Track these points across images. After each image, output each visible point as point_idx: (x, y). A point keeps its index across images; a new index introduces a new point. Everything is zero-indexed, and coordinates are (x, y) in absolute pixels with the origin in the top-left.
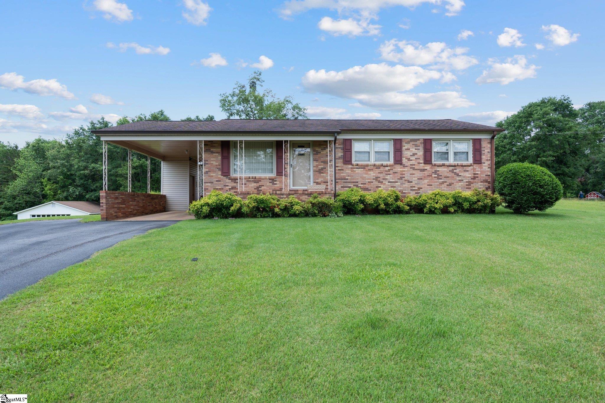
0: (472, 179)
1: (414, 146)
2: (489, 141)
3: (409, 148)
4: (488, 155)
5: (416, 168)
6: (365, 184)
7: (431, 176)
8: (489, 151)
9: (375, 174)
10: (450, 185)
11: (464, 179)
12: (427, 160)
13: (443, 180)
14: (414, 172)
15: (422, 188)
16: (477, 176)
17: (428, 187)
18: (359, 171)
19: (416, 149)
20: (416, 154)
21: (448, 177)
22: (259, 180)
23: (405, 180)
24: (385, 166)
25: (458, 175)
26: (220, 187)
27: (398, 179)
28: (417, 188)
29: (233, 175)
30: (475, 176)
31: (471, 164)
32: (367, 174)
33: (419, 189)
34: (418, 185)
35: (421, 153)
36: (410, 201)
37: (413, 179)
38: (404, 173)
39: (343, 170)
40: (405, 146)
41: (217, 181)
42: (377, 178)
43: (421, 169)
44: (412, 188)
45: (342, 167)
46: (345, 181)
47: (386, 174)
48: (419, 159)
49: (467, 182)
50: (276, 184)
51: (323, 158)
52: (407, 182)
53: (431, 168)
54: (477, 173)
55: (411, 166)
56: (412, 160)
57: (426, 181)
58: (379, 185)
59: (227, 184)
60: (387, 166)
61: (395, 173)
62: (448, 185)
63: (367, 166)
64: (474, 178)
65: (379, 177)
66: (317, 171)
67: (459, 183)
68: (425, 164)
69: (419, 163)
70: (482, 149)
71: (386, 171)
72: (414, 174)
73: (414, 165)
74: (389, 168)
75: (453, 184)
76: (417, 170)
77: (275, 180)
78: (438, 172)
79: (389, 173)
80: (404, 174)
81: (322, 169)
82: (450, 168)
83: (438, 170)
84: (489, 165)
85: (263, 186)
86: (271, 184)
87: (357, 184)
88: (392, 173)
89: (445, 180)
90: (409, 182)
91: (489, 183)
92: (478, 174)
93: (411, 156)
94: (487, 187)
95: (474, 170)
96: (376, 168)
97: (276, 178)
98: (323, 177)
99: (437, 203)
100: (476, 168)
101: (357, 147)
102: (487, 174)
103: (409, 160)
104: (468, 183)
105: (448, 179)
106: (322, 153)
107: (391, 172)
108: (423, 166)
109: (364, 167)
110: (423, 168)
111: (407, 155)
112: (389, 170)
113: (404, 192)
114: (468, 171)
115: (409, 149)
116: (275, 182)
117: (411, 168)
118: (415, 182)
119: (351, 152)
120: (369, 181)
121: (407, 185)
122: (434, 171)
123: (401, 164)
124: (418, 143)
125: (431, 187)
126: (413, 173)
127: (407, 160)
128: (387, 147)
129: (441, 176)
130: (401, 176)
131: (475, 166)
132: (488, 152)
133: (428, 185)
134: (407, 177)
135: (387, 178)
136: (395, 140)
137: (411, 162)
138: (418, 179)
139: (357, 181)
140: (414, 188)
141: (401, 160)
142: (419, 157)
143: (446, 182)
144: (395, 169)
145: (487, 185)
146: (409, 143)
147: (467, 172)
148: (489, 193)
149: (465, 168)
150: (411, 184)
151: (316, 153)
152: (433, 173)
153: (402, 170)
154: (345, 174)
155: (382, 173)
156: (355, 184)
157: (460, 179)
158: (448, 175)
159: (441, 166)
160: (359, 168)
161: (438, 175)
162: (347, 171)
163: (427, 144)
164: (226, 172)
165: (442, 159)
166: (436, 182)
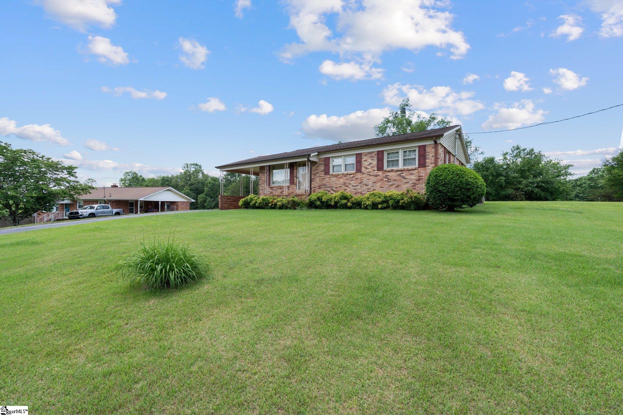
0: (416, 180)
1: (370, 157)
2: (433, 146)
4: (432, 159)
6: (337, 188)
7: (383, 180)
9: (343, 181)
10: (398, 186)
11: (409, 181)
12: (380, 167)
13: (392, 183)
14: (370, 177)
15: (375, 190)
16: (421, 178)
18: (334, 179)
19: (371, 160)
20: (372, 163)
21: (396, 180)
22: (282, 187)
23: (364, 184)
24: (350, 175)
25: (404, 178)
27: (359, 183)
29: (272, 185)
31: (417, 168)
32: (338, 181)
34: (373, 187)
35: (375, 162)
37: (369, 183)
38: (362, 179)
39: (324, 179)
40: (364, 158)
42: (344, 184)
43: (375, 175)
44: (368, 190)
45: (323, 177)
46: (325, 186)
47: (351, 180)
48: (374, 167)
49: (412, 183)
53: (383, 173)
54: (421, 175)
55: (368, 173)
56: (368, 169)
57: (379, 184)
59: (269, 191)
60: (351, 174)
61: (357, 179)
62: (396, 187)
63: (338, 175)
64: (419, 180)
65: (346, 183)
67: (406, 185)
68: (378, 170)
69: (374, 170)
70: (427, 154)
71: (351, 178)
72: (370, 179)
73: (370, 172)
74: (353, 176)
75: (400, 185)
76: (372, 175)
77: (289, 187)
78: (388, 177)
79: (352, 179)
80: (363, 180)
82: (398, 172)
83: (388, 174)
84: (433, 167)
85: (284, 191)
86: (287, 190)
89: (394, 182)
90: (366, 185)
92: (422, 176)
93: (368, 165)
95: (419, 173)
96: (344, 176)
100: (420, 171)
101: (333, 162)
103: (366, 168)
104: (413, 185)
107: (354, 178)
109: (336, 176)
110: (377, 174)
111: (365, 165)
112: (353, 177)
114: (413, 174)
115: (366, 160)
116: (289, 189)
117: (368, 175)
118: (370, 185)
119: (329, 166)
120: (340, 185)
121: (365, 187)
122: (385, 176)
123: (361, 172)
124: (374, 154)
125: (383, 188)
128: (352, 160)
129: (391, 179)
130: (361, 181)
131: (420, 169)
132: (433, 156)
133: (380, 187)
134: (365, 181)
135: (351, 183)
136: (357, 154)
137: (368, 170)
138: (373, 183)
139: (332, 186)
140: (370, 190)
141: (361, 169)
143: (394, 184)
144: (357, 176)
146: (367, 156)
149: (410, 171)
150: (368, 187)
152: (384, 177)
153: (361, 176)
154: (325, 182)
155: (348, 179)
156: (331, 188)
157: (407, 181)
158: (396, 178)
159: (391, 171)
160: (334, 177)
161: (388, 179)
162: (327, 180)
163: (380, 154)
164: (269, 183)
165: (394, 166)
166: (387, 185)
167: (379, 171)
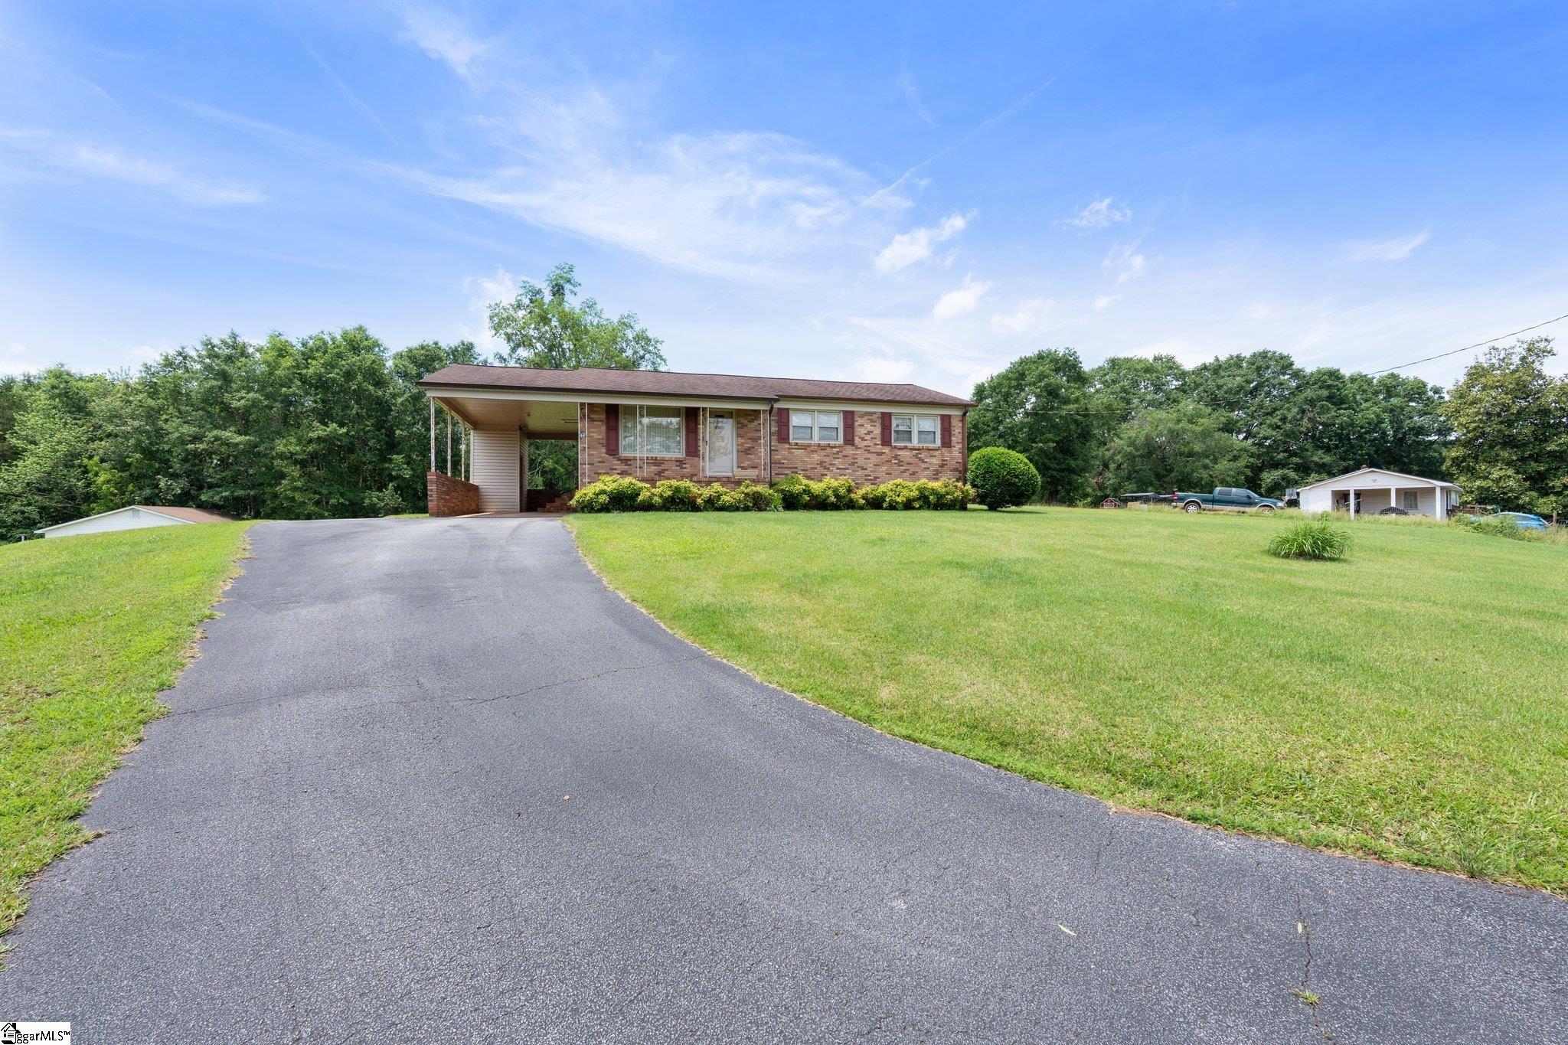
0: (940, 465)
1: (869, 421)
2: (960, 419)
3: (863, 423)
4: (959, 437)
6: (806, 470)
7: (890, 461)
8: (960, 431)
9: (819, 458)
10: (914, 473)
11: (930, 465)
12: (886, 440)
13: (905, 466)
14: (869, 456)
15: (878, 475)
16: (946, 462)
17: (886, 474)
18: (798, 453)
19: (871, 425)
20: (872, 432)
21: (911, 464)
22: (662, 461)
23: (858, 467)
24: (832, 447)
25: (923, 461)
26: (604, 471)
27: (849, 465)
28: (873, 478)
29: (624, 453)
30: (944, 462)
31: (939, 447)
32: (809, 457)
33: (876, 478)
34: (874, 472)
35: (877, 431)
36: (867, 494)
37: (868, 465)
38: (856, 456)
39: (777, 451)
40: (859, 421)
41: (599, 462)
42: (821, 463)
43: (878, 452)
44: (866, 477)
45: (777, 446)
46: (780, 466)
47: (834, 458)
48: (876, 438)
49: (933, 469)
50: (686, 468)
51: (749, 432)
52: (861, 469)
53: (890, 451)
54: (946, 458)
55: (866, 448)
56: (866, 440)
57: (884, 468)
58: (825, 471)
59: (614, 467)
60: (835, 447)
61: (845, 456)
62: (911, 474)
63: (810, 446)
64: (942, 466)
65: (825, 462)
66: (743, 451)
67: (925, 472)
68: (883, 445)
69: (875, 444)
70: (952, 428)
71: (834, 454)
72: (869, 459)
73: (869, 446)
74: (838, 450)
75: (917, 472)
76: (872, 452)
77: (683, 461)
78: (899, 457)
79: (837, 456)
80: (857, 459)
81: (749, 448)
82: (913, 451)
83: (898, 453)
84: (960, 449)
85: (667, 470)
86: (679, 468)
87: (796, 469)
88: (842, 456)
89: (907, 467)
90: (863, 469)
91: (960, 472)
92: (947, 460)
93: (865, 434)
94: (958, 477)
95: (942, 455)
96: (821, 449)
97: (685, 459)
98: (748, 460)
99: (898, 496)
100: (944, 452)
101: (796, 420)
102: (957, 460)
103: (863, 439)
104: (934, 471)
105: (911, 466)
106: (749, 426)
107: (840, 455)
108: (881, 448)
109: (805, 447)
110: (881, 451)
111: (860, 433)
112: (838, 452)
113: (857, 481)
114: (935, 456)
115: (863, 425)
116: (684, 466)
117: (865, 450)
118: (870, 469)
119: (788, 426)
120: (813, 465)
121: (860, 473)
122: (893, 455)
123: (853, 445)
124: (874, 417)
125: (890, 474)
127: (860, 439)
128: (835, 421)
129: (903, 461)
130: (853, 460)
131: (943, 449)
132: (959, 433)
133: (886, 472)
134: (861, 462)
135: (834, 462)
136: (845, 413)
137: (865, 442)
138: (874, 465)
139: (796, 466)
140: (869, 477)
141: (853, 440)
142: (875, 436)
143: (908, 470)
144: (845, 452)
145: (957, 474)
146: (863, 417)
147: (934, 458)
148: (960, 484)
149: (931, 452)
150: (868, 472)
151: (740, 426)
152: (893, 457)
153: (854, 452)
154: (780, 457)
155: (829, 456)
156: (793, 469)
157: (926, 466)
158: (911, 461)
159: (903, 449)
160: (799, 449)
161: (900, 461)
162: (783, 452)
163: (886, 419)
164: (612, 448)
165: (903, 440)
166: (897, 470)
167: (884, 447)
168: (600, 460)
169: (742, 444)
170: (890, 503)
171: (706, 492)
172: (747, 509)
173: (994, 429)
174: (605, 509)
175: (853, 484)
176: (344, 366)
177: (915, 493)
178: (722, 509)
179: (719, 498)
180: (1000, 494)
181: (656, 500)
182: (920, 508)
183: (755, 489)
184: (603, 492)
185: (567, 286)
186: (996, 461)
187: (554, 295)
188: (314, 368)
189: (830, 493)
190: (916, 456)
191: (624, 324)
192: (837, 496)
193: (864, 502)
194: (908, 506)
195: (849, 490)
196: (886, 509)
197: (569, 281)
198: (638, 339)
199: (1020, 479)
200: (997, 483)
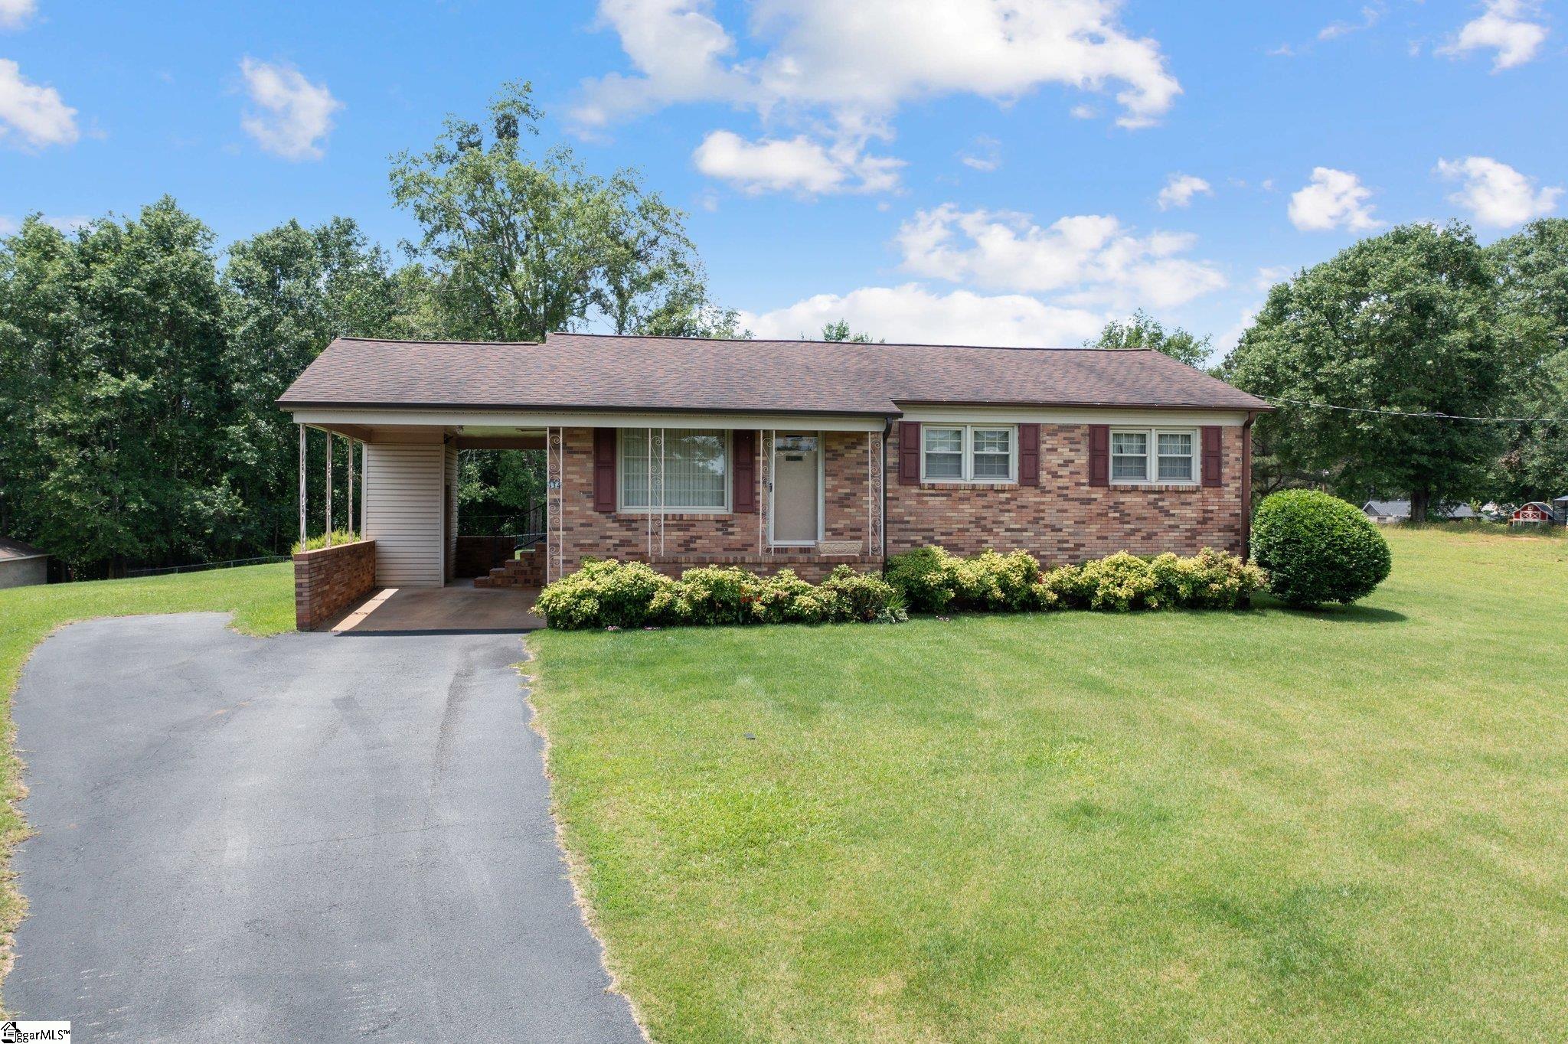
0: (1198, 523)
1: (1066, 442)
2: (1239, 433)
3: (1055, 446)
4: (1237, 467)
5: (1070, 496)
6: (951, 534)
7: (1106, 515)
8: (1239, 456)
9: (974, 511)
10: (1149, 537)
11: (1180, 523)
12: (1098, 477)
13: (1132, 527)
14: (1066, 505)
15: (1083, 545)
16: (1210, 515)
17: (1097, 541)
18: (935, 503)
19: (1071, 450)
20: (1073, 461)
21: (1145, 519)
22: (691, 523)
23: (1046, 526)
24: (997, 491)
25: (1167, 514)
26: (590, 541)
27: (1029, 522)
28: (1073, 546)
29: (624, 510)
30: (1206, 515)
31: (1198, 487)
32: (954, 509)
33: (1078, 546)
34: (1076, 538)
35: (1082, 459)
36: (1062, 581)
37: (1065, 522)
38: (1042, 507)
39: (897, 499)
40: (1047, 442)
41: (582, 525)
42: (978, 521)
43: (1084, 499)
44: (1060, 546)
45: (896, 491)
46: (903, 526)
47: (1001, 511)
48: (1079, 473)
49: (1187, 530)
50: (732, 534)
51: (848, 468)
52: (1049, 530)
53: (1106, 496)
54: (1210, 508)
55: (1060, 492)
56: (1061, 477)
57: (1093, 528)
58: (984, 538)
59: (608, 534)
60: (1003, 491)
61: (1023, 507)
62: (1143, 538)
63: (956, 488)
64: (1204, 521)
65: (985, 518)
66: (834, 502)
67: (1170, 534)
68: (1091, 485)
69: (1078, 484)
70: (1223, 452)
71: (1001, 503)
72: (1065, 511)
73: (1067, 488)
74: (1008, 496)
75: (1156, 534)
76: (1073, 500)
77: (729, 522)
78: (1121, 507)
79: (1007, 507)
80: (1043, 511)
81: (847, 496)
82: (1149, 496)
83: (1122, 500)
84: (1237, 489)
85: (700, 538)
86: (720, 533)
87: (931, 534)
88: (1015, 507)
89: (1138, 528)
90: (1055, 529)
91: (1237, 534)
92: (1212, 511)
93: (1060, 465)
94: (1233, 542)
95: (1204, 501)
96: (978, 495)
97: (732, 518)
98: (848, 516)
99: (1120, 586)
100: (1208, 496)
101: (930, 443)
102: (1232, 512)
103: (1055, 475)
104: (1189, 534)
105: (1144, 522)
106: (846, 455)
107: (1013, 505)
108: (1088, 492)
109: (947, 492)
110: (1088, 496)
111: (1050, 465)
112: (1008, 501)
113: (1042, 553)
114: (1190, 504)
115: (1056, 450)
116: (730, 530)
117: (1059, 496)
118: (1068, 530)
119: (918, 455)
120: (961, 526)
121: (1049, 537)
122: (1112, 504)
123: (1036, 485)
124: (1077, 434)
125: (1105, 541)
126: (1065, 507)
127: (1050, 476)
128: (1003, 443)
129: (1129, 515)
130: (1036, 515)
131: (1206, 491)
132: (1237, 459)
133: (1099, 538)
134: (1050, 517)
135: (1002, 519)
136: (1023, 427)
137: (1060, 480)
139: (931, 526)
140: (1065, 545)
141: (1037, 476)
142: (1078, 470)
143: (1139, 530)
144: (1022, 499)
145: (1231, 537)
146: (1057, 435)
147: (1188, 507)
148: (1236, 562)
149: (1183, 496)
150: (1060, 535)
151: (833, 456)
152: (1110, 507)
153: (1038, 499)
154: (903, 510)
155: (991, 507)
156: (926, 534)
157: (1173, 523)
158: (1146, 513)
159: (1129, 492)
160: (938, 495)
161: (1123, 514)
162: (907, 503)
163: (1098, 437)
164: (604, 500)
165: (1130, 474)
166: (1117, 531)
167: (1095, 489)
168: (584, 521)
169: (834, 489)
170: (1104, 599)
171: (771, 587)
172: (841, 618)
173: (1305, 375)
174: (592, 623)
175: (1036, 563)
176: (148, 273)
177: (1149, 581)
178: (798, 619)
179: (791, 601)
180: (1312, 583)
181: (682, 605)
182: (1162, 606)
183: (856, 581)
184: (588, 594)
185: (523, 121)
186: (1307, 522)
187: (500, 136)
188: (101, 278)
189: (992, 581)
190: (1154, 504)
191: (623, 184)
192: (1005, 587)
193: (1056, 597)
194: (1138, 604)
195: (1030, 576)
196: (1097, 609)
197: (525, 111)
198: (644, 211)
199: (1352, 557)
200: (1307, 563)
